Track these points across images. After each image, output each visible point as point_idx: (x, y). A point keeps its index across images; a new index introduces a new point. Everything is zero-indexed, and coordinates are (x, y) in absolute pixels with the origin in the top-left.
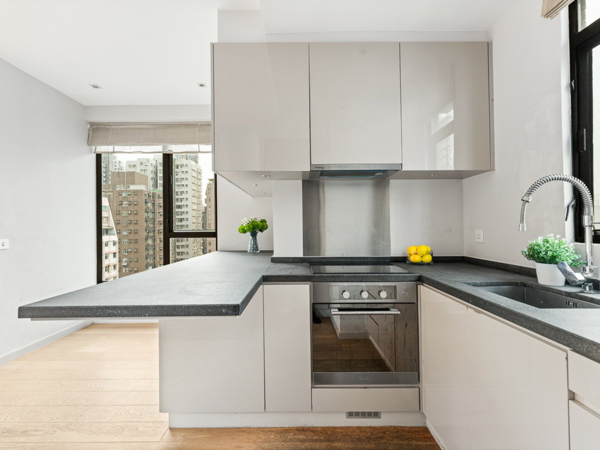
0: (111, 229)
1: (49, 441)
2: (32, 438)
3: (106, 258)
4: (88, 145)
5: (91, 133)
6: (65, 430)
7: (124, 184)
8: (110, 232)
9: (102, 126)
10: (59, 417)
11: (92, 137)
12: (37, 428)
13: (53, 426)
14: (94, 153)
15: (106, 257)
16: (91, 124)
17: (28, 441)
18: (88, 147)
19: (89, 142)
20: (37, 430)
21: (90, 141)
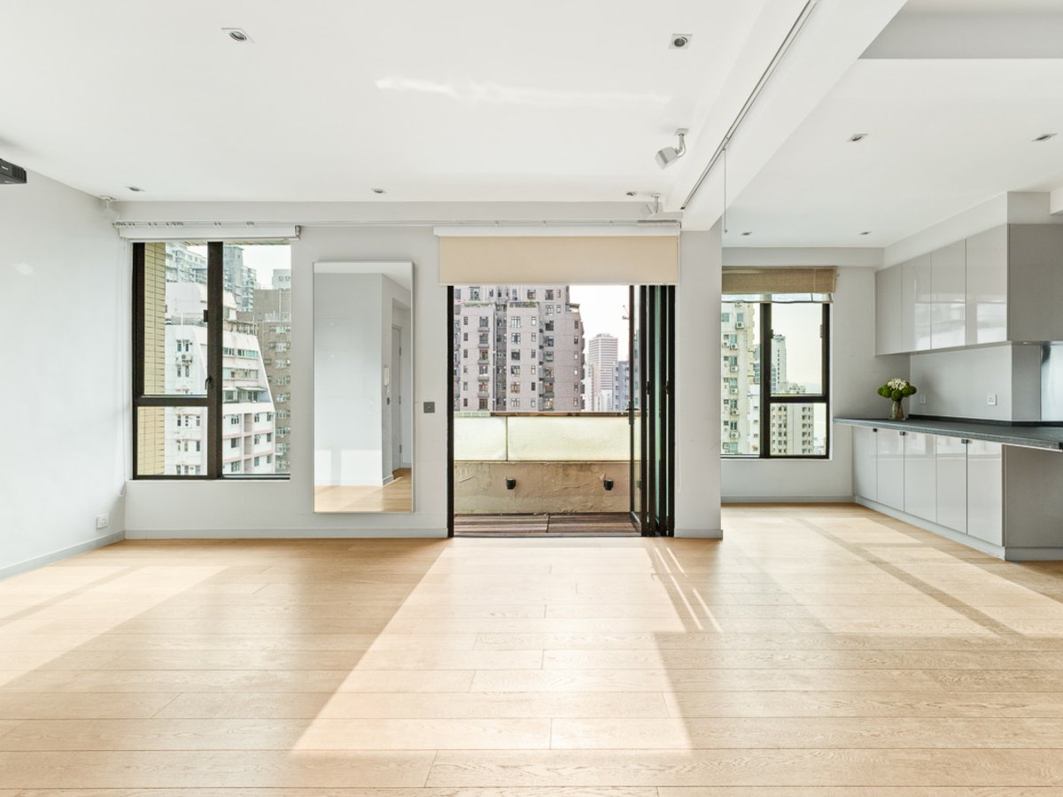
0: (262, 392)
3: (256, 443)
7: (277, 312)
8: (260, 396)
15: (256, 440)
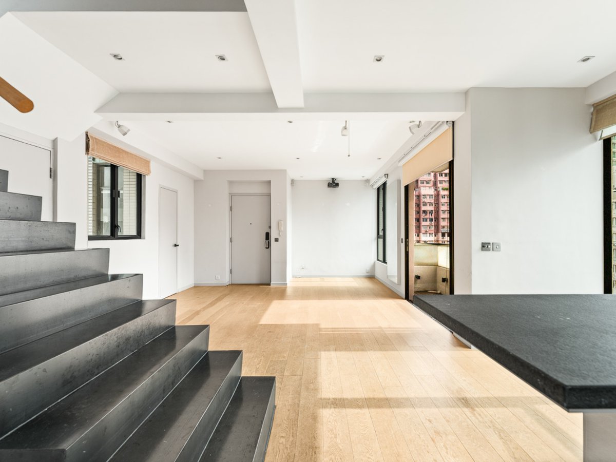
1: (481, 430)
2: (473, 418)
4: (591, 133)
5: (594, 117)
6: (497, 432)
9: (609, 102)
10: (500, 418)
11: (596, 121)
12: (482, 414)
13: (491, 422)
14: (601, 139)
16: (595, 105)
17: (470, 418)
18: (590, 136)
19: (592, 129)
20: (480, 415)
21: (594, 127)
